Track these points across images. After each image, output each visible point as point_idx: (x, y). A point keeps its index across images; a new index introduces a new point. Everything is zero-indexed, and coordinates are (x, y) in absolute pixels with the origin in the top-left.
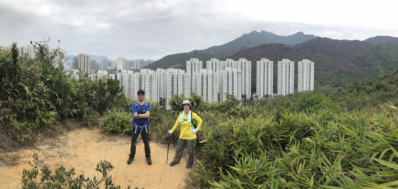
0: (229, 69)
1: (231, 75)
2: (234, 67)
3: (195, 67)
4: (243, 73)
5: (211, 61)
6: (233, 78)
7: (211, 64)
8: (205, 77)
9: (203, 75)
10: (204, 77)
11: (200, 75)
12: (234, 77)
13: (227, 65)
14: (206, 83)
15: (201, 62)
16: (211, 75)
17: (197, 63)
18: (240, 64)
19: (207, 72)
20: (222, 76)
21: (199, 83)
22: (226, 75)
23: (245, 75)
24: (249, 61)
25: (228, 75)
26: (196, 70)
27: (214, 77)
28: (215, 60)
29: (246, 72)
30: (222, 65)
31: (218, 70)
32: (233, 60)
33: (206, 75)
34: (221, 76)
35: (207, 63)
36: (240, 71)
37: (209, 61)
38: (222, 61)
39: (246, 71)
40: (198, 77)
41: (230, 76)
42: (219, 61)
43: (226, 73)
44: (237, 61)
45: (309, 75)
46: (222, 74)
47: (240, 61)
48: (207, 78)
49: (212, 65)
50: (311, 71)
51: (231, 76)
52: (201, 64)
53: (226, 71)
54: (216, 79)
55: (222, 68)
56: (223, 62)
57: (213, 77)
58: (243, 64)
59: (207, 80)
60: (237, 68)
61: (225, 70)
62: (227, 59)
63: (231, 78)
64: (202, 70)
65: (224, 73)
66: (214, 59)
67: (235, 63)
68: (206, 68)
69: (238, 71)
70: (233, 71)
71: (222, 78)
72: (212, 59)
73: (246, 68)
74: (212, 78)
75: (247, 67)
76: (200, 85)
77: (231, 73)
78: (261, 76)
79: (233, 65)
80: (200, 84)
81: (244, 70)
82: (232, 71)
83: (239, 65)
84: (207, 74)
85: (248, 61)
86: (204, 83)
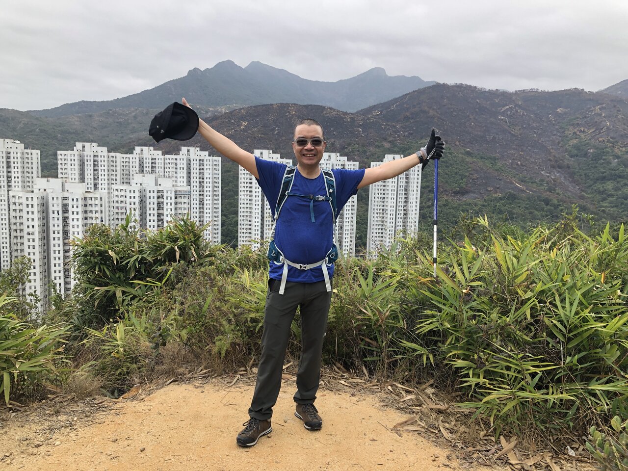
0: (148, 181)
1: (155, 200)
2: (162, 174)
3: (9, 172)
4: (196, 196)
5: (75, 152)
6: (161, 211)
7: (77, 162)
8: (56, 208)
9: (47, 202)
10: (51, 209)
11: (35, 202)
12: (165, 207)
13: (137, 169)
14: (61, 229)
15: (36, 153)
16: (80, 202)
17: (19, 155)
18: (182, 164)
19: (63, 190)
20: (123, 205)
21: (31, 230)
22: (137, 200)
23: (201, 202)
24: (215, 158)
25: (142, 201)
26: (13, 184)
27: (94, 209)
28: (91, 149)
29: (205, 194)
30: (118, 168)
31: (103, 183)
32: (160, 152)
33: (60, 201)
34: (119, 205)
35: (59, 157)
36: (183, 187)
37: (69, 152)
38: (119, 155)
39: (205, 189)
40: (25, 209)
41: (152, 206)
42: (109, 151)
43: (137, 194)
44: (174, 157)
45: (403, 204)
46: (123, 199)
47: (185, 157)
48: (65, 211)
49: (82, 164)
50: (410, 192)
51: (155, 206)
52: (35, 161)
53: (134, 187)
54: (98, 215)
55: (118, 178)
56: (125, 156)
57: (89, 208)
58: (195, 165)
59: (65, 219)
60: (174, 179)
61: (133, 185)
62: (138, 149)
63: (155, 212)
64: (41, 183)
65: (128, 194)
66: (87, 145)
67: (168, 161)
68: (57, 177)
69: (179, 189)
70: (160, 188)
71: (120, 211)
72: (79, 145)
73: (205, 180)
74: (86, 212)
75: (206, 175)
76: (37, 240)
77: (155, 194)
78: (254, 207)
79: (157, 170)
80: (37, 233)
81: (198, 184)
82: (156, 188)
83: (178, 170)
84: (65, 199)
85: (211, 158)
86: (52, 229)
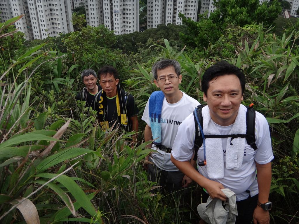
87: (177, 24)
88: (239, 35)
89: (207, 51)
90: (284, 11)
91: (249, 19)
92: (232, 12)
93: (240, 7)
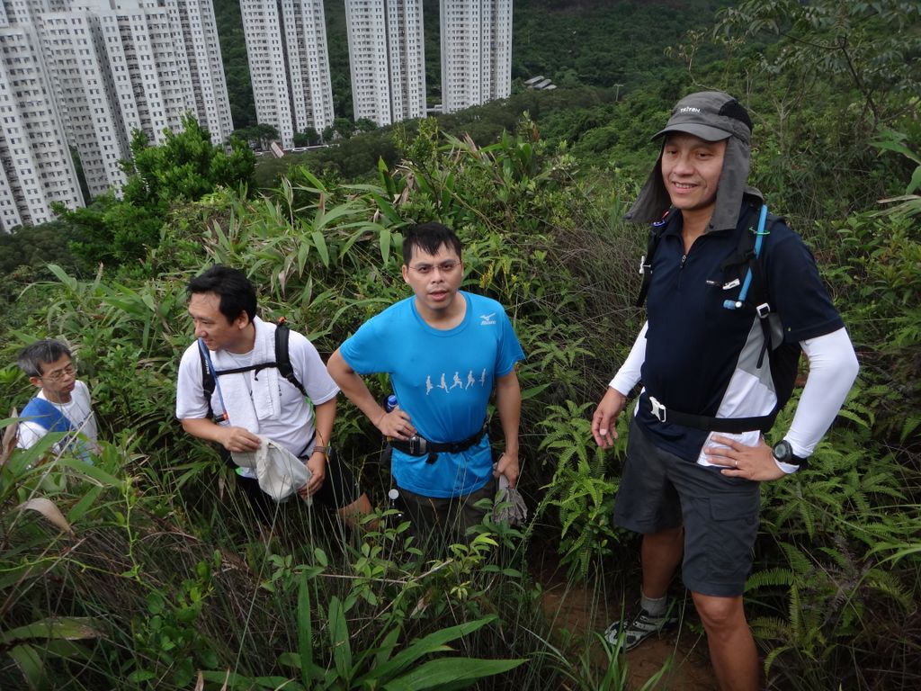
53: (77, 13)
82: (114, 14)
87: (36, 223)
88: (200, 218)
89: (148, 265)
90: (269, 145)
91: (206, 184)
92: (167, 177)
93: (179, 166)
